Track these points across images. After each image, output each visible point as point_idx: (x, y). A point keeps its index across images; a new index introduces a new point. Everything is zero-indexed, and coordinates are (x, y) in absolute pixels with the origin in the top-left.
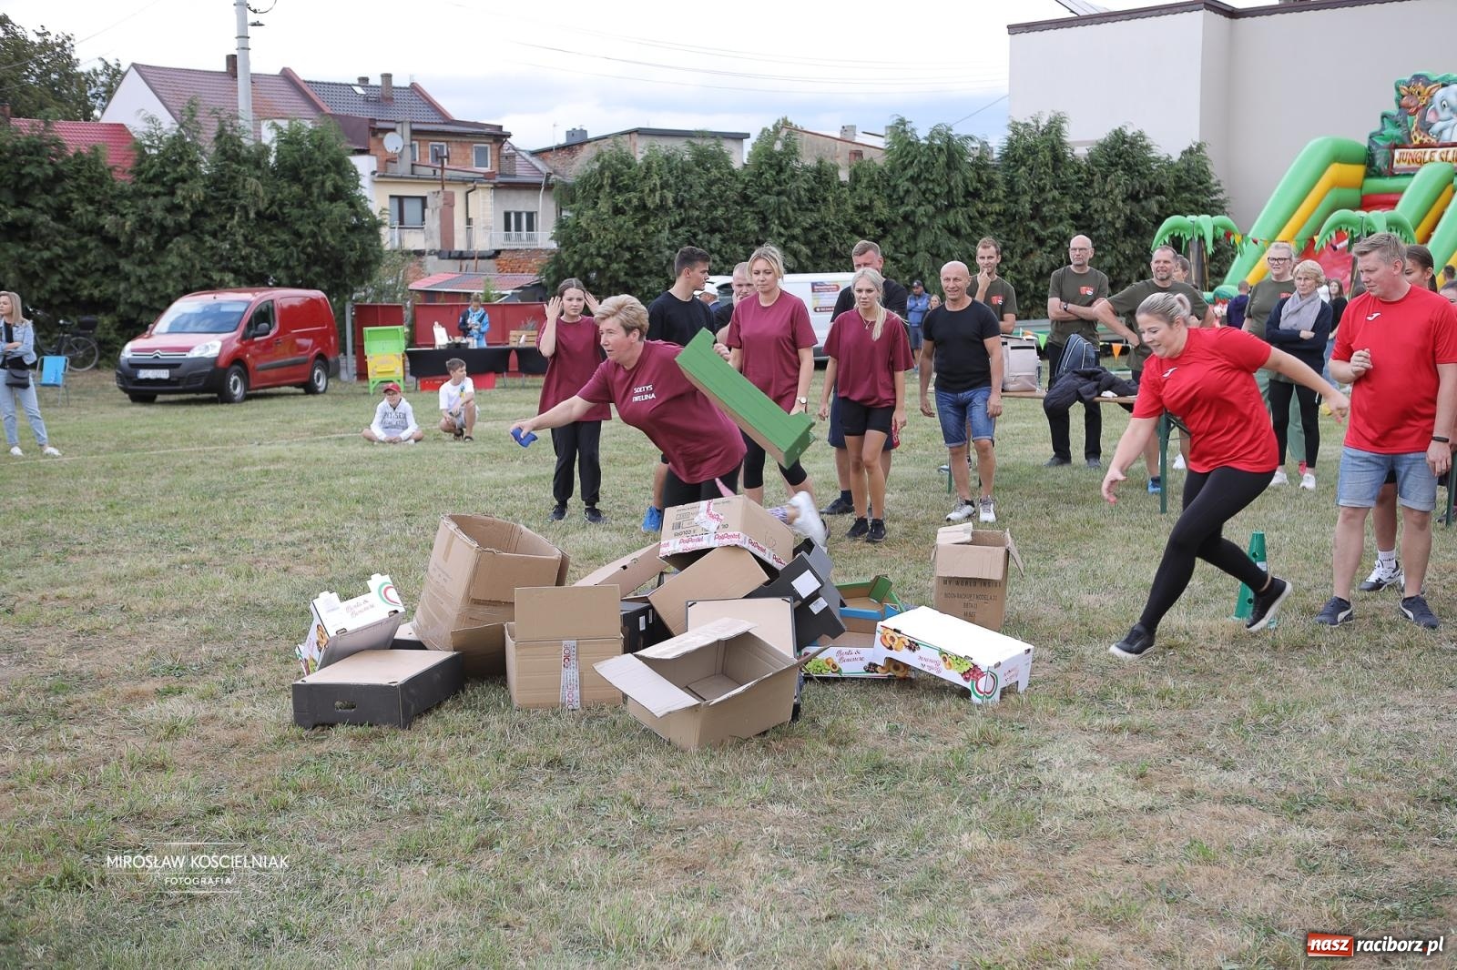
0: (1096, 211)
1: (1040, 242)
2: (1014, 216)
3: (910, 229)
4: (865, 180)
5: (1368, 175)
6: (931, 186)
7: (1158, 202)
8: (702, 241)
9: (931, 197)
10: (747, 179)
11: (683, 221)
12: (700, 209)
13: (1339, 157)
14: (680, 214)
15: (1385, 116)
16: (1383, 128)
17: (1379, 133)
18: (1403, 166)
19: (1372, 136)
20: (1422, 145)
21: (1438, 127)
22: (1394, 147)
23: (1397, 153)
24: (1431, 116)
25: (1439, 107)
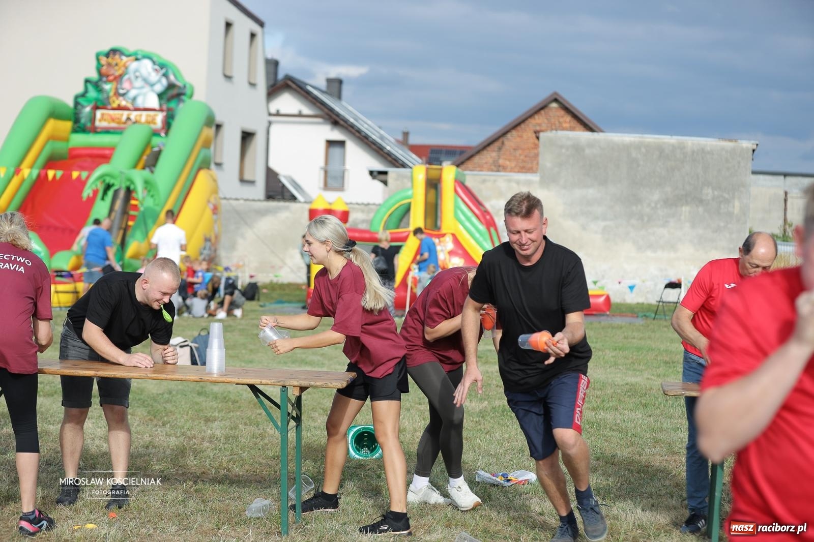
5: (75, 131)
13: (55, 114)
15: (87, 81)
16: (86, 91)
17: (83, 95)
18: (104, 124)
19: (77, 97)
20: (120, 108)
21: (133, 93)
22: (96, 108)
23: (99, 113)
24: (126, 85)
25: (133, 77)
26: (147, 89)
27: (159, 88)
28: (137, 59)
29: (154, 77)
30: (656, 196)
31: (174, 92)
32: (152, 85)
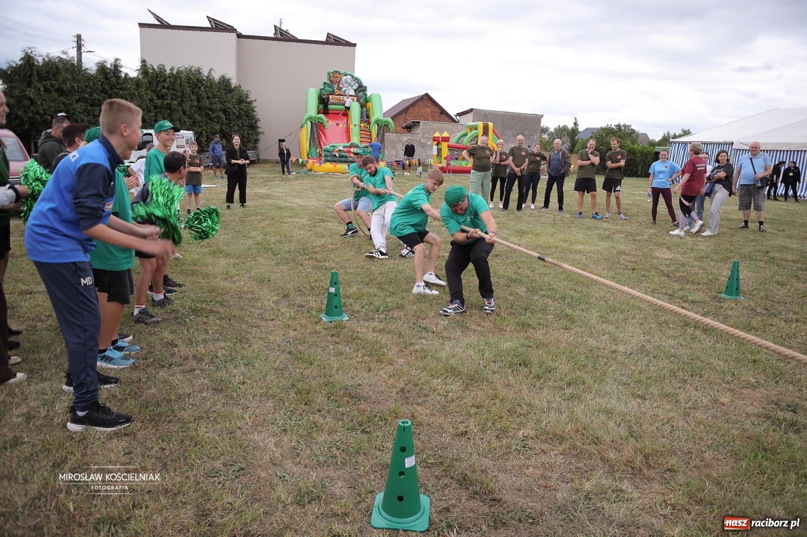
0: (228, 108)
1: (211, 119)
2: (200, 108)
3: (169, 111)
4: (144, 86)
6: (175, 92)
7: (245, 106)
8: (90, 110)
9: (175, 98)
10: (102, 80)
11: (79, 99)
12: (87, 93)
14: (79, 96)
15: (325, 83)
16: (325, 87)
17: (324, 89)
18: (333, 101)
19: (321, 90)
20: (339, 95)
21: (344, 89)
22: (330, 94)
23: (331, 96)
24: (341, 86)
25: (344, 82)
26: (350, 87)
27: (355, 87)
28: (345, 75)
29: (352, 83)
30: (510, 133)
31: (361, 89)
32: (352, 86)
